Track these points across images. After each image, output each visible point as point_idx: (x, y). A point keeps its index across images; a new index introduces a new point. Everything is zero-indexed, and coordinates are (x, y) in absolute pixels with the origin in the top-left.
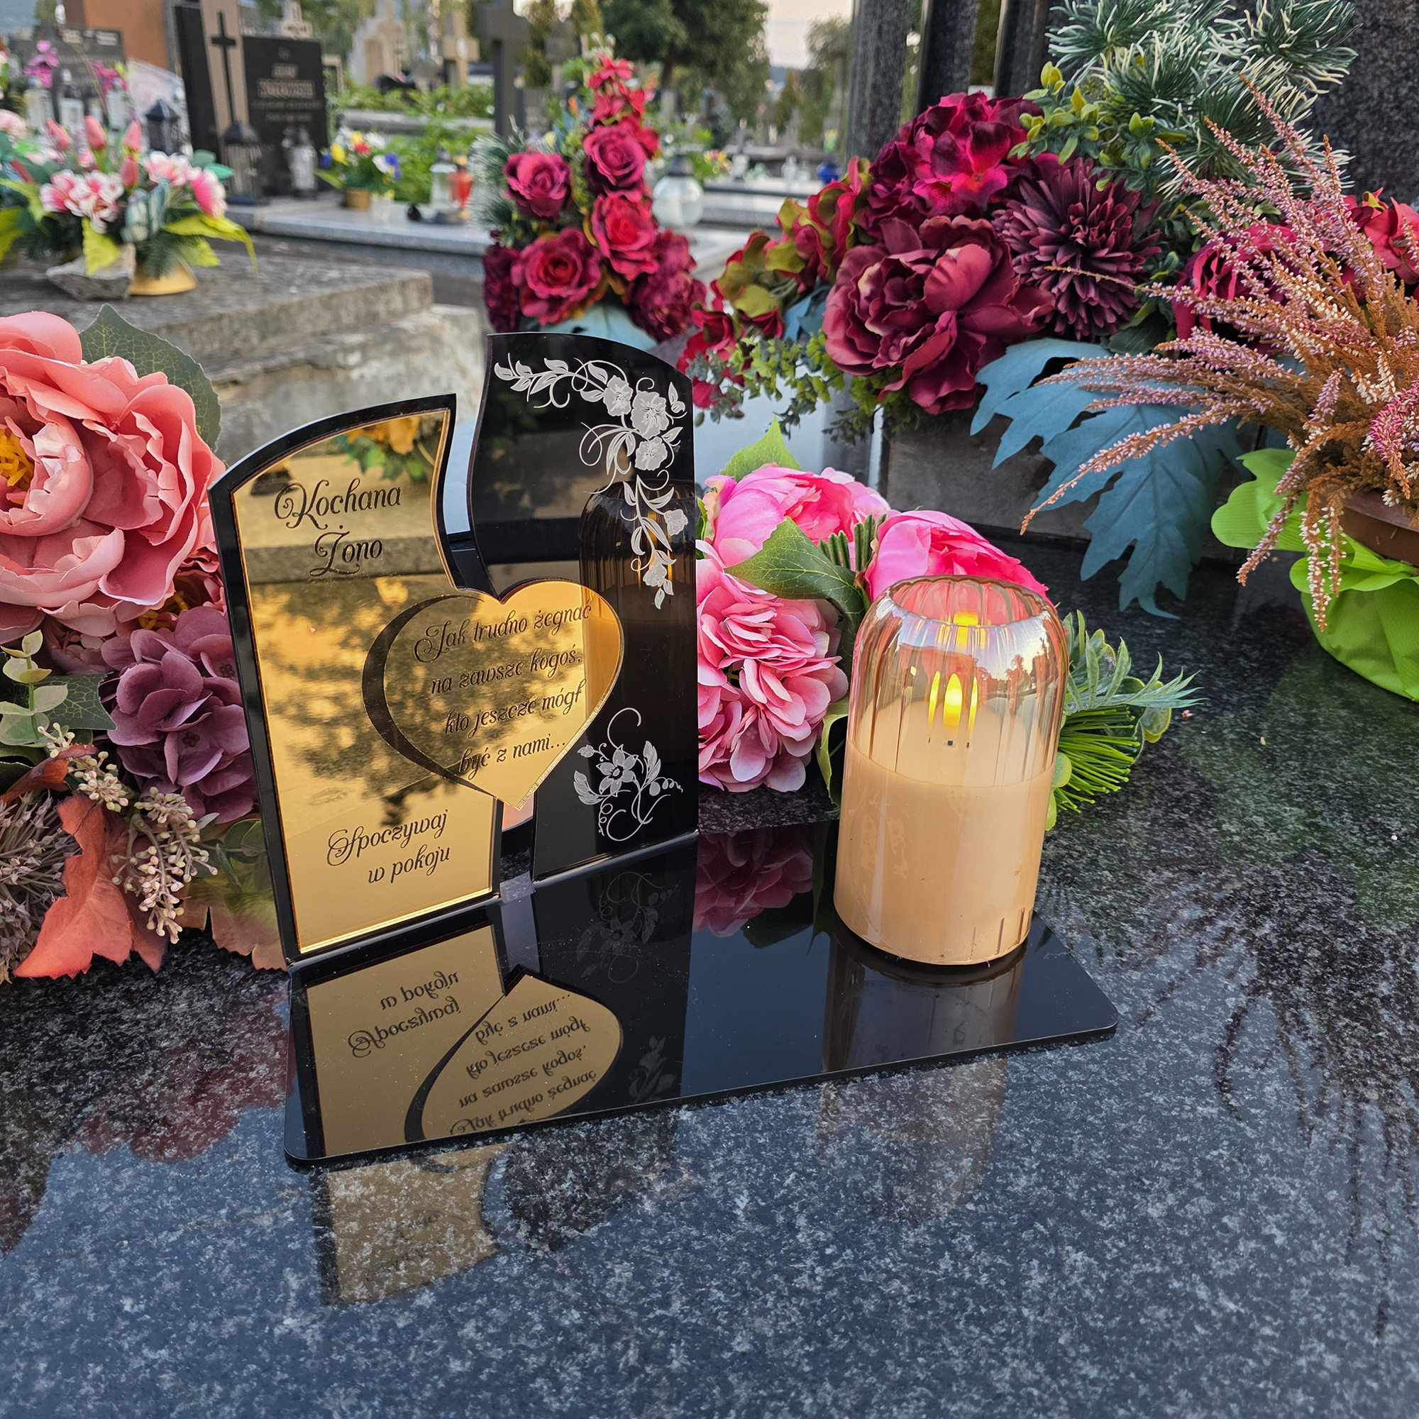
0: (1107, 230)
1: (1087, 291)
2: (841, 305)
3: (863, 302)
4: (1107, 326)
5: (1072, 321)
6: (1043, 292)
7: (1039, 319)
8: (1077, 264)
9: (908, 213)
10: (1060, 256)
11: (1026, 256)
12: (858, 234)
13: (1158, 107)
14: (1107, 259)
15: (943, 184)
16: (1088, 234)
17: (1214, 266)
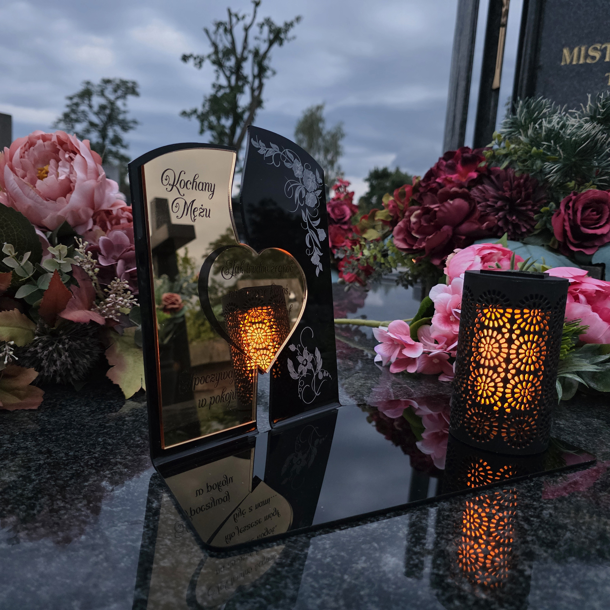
0: (520, 192)
1: (512, 217)
2: (402, 226)
3: (412, 225)
4: (523, 233)
5: (505, 230)
6: (492, 218)
7: (489, 229)
8: (507, 207)
9: (434, 191)
10: (499, 203)
11: (484, 203)
12: (413, 203)
13: (545, 146)
14: (521, 205)
15: (448, 178)
16: (512, 193)
17: (571, 204)
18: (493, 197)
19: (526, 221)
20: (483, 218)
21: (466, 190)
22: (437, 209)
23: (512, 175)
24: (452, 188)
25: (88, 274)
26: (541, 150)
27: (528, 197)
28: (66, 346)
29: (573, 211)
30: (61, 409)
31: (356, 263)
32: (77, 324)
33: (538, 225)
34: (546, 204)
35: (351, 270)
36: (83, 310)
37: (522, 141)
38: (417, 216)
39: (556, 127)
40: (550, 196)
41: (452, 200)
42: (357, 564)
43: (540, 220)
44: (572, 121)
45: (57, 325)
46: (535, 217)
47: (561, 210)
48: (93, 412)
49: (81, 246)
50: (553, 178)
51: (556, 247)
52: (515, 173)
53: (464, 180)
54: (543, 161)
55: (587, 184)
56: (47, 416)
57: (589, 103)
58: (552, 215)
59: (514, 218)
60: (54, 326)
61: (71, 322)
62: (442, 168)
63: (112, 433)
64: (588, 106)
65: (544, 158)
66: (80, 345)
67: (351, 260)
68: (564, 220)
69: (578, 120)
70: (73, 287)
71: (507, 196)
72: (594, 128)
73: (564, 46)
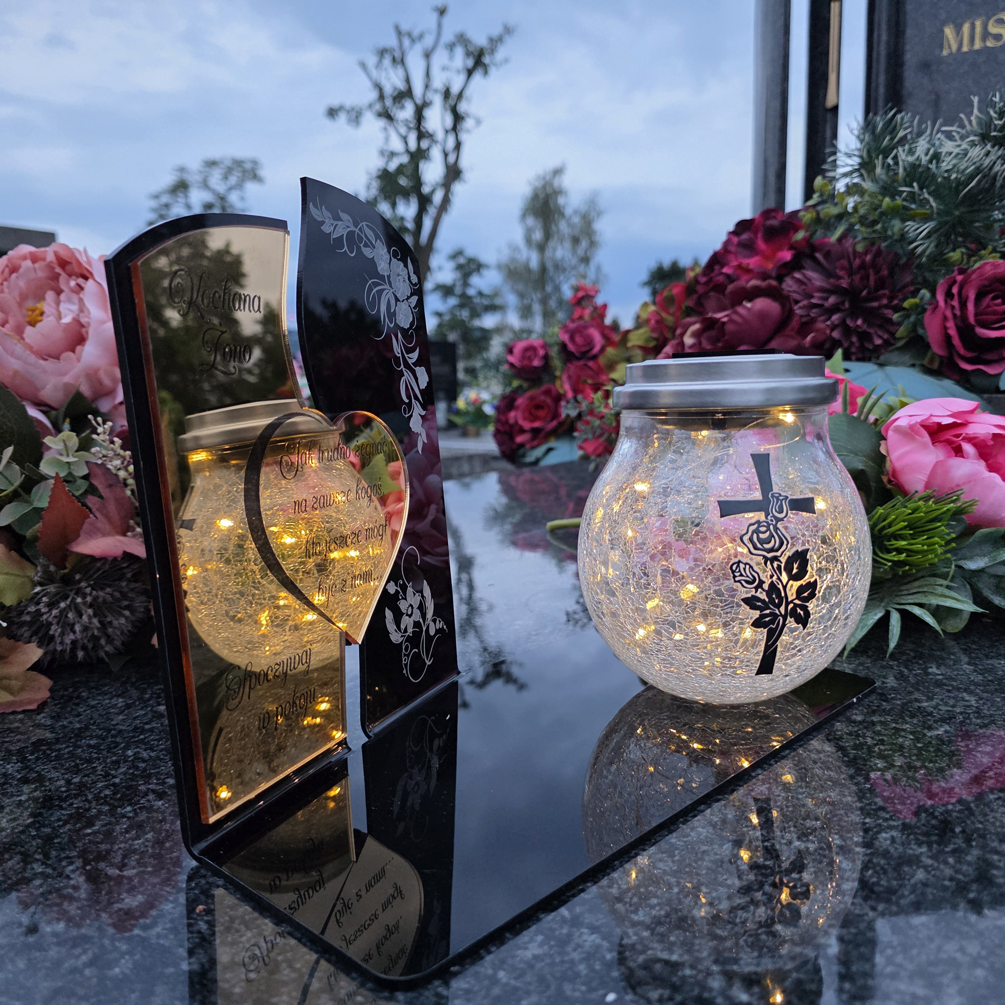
0: (867, 277)
1: (856, 321)
4: (877, 347)
5: (846, 345)
6: (820, 325)
7: (817, 344)
8: (847, 305)
9: (720, 288)
10: (832, 300)
11: (805, 302)
12: (689, 312)
13: (905, 194)
14: (870, 299)
15: (744, 265)
16: (852, 280)
17: (955, 290)
18: (821, 290)
19: (881, 327)
20: (804, 328)
21: (774, 283)
22: (725, 319)
23: (850, 250)
24: (748, 281)
25: (116, 475)
26: (899, 201)
27: (881, 284)
28: (89, 599)
29: (960, 302)
30: (77, 705)
31: (597, 422)
32: (103, 559)
33: (901, 332)
34: (914, 294)
35: (590, 436)
36: (113, 535)
37: (866, 191)
38: (694, 335)
39: (924, 160)
40: (920, 279)
41: (750, 300)
42: (526, 949)
43: (906, 323)
44: (948, 146)
45: (69, 565)
46: (896, 317)
47: (937, 302)
48: (128, 706)
49: (100, 430)
50: (924, 247)
51: (936, 366)
52: (855, 244)
53: (770, 266)
54: (904, 220)
55: (983, 252)
56: (52, 718)
57: (976, 111)
58: (924, 310)
59: (859, 322)
60: (65, 568)
61: (93, 559)
62: (732, 248)
63: (152, 740)
64: (973, 118)
65: (905, 215)
66: (112, 595)
67: (589, 418)
68: (945, 318)
69: (959, 143)
70: (91, 501)
71: (844, 286)
72: (988, 154)
73: (944, 23)
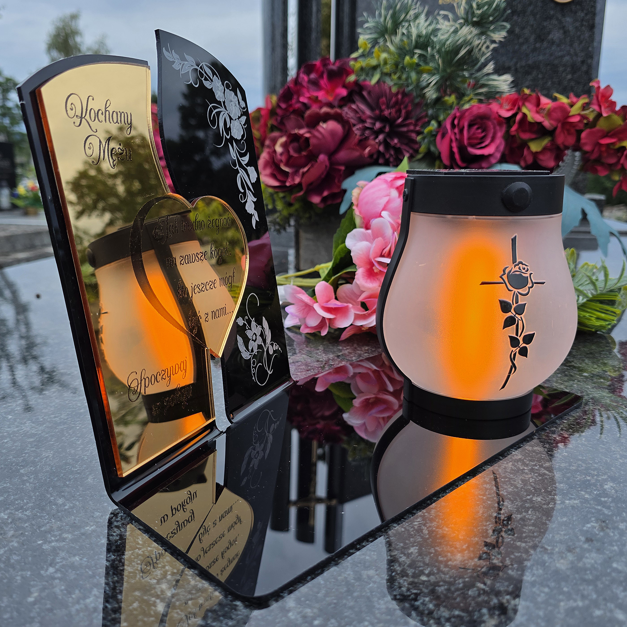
0: (399, 111)
1: (393, 140)
2: (267, 158)
3: (279, 157)
5: (387, 156)
6: (371, 142)
7: (371, 155)
8: (387, 129)
9: (298, 113)
10: (378, 125)
11: (360, 126)
13: (417, 55)
14: (401, 125)
15: (313, 97)
16: (391, 112)
17: (456, 122)
18: (370, 117)
19: (407, 145)
20: (362, 143)
21: (338, 110)
22: (307, 135)
23: (387, 91)
24: (321, 108)
26: (414, 60)
27: (408, 116)
29: (459, 130)
33: (422, 148)
34: (428, 124)
37: (391, 50)
38: (284, 145)
39: (425, 32)
41: (324, 122)
43: (424, 142)
46: (418, 139)
47: (446, 129)
50: (431, 94)
52: (390, 88)
53: (330, 98)
54: (420, 73)
55: (466, 98)
58: (435, 136)
59: (396, 141)
62: (305, 84)
64: (461, 7)
65: (418, 69)
68: (451, 141)
69: (451, 23)
71: (386, 115)
72: (470, 33)
